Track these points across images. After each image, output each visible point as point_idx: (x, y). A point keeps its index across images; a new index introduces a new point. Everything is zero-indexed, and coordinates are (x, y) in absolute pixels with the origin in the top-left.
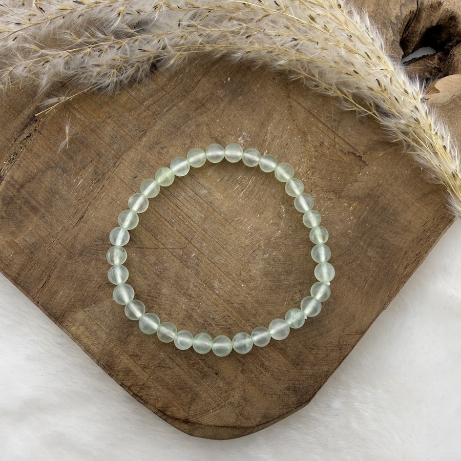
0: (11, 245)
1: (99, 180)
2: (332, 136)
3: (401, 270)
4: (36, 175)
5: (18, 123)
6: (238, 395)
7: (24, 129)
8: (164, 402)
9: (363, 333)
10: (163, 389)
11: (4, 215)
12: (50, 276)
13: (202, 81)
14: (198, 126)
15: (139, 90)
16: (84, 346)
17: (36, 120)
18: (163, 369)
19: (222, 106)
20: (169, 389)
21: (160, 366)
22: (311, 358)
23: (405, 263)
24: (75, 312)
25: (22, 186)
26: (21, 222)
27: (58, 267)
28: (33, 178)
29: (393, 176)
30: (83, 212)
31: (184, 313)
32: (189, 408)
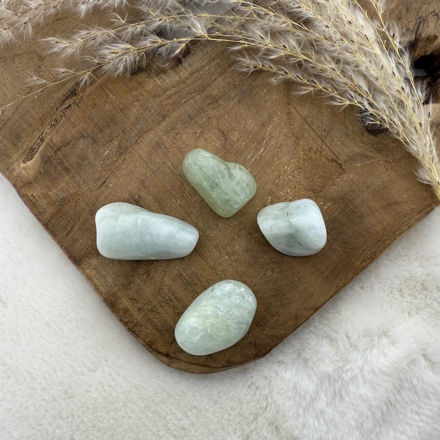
0: (46, 196)
1: (121, 153)
2: (320, 143)
3: (358, 263)
4: (71, 141)
5: (60, 94)
7: (65, 101)
8: (152, 338)
9: (316, 309)
10: (152, 328)
11: (42, 171)
12: (73, 226)
13: (218, 79)
14: (209, 118)
15: (164, 80)
16: (94, 286)
17: (76, 94)
18: (154, 313)
19: (232, 104)
20: (157, 329)
21: (152, 310)
22: (272, 322)
23: (362, 259)
24: (90, 258)
25: (59, 149)
26: (55, 178)
27: (81, 220)
28: (68, 144)
29: (366, 185)
30: (106, 178)
31: (177, 272)
32: (171, 346)
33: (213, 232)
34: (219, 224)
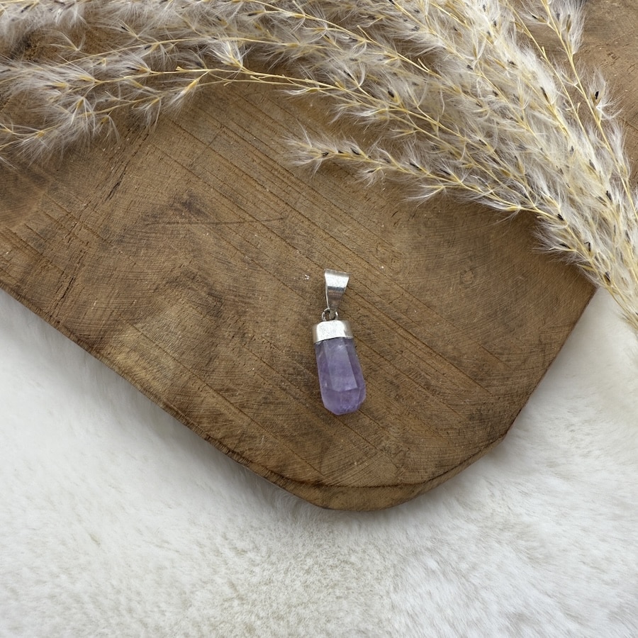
0: (8, 236)
1: (139, 126)
6: (396, 435)
8: (279, 458)
9: (574, 323)
10: (275, 437)
12: (73, 280)
18: (272, 407)
20: (285, 436)
21: (266, 402)
22: (500, 367)
24: (121, 331)
26: (19, 200)
27: (86, 265)
30: (119, 176)
31: (296, 317)
32: (321, 463)
33: (345, 228)
34: (354, 210)
